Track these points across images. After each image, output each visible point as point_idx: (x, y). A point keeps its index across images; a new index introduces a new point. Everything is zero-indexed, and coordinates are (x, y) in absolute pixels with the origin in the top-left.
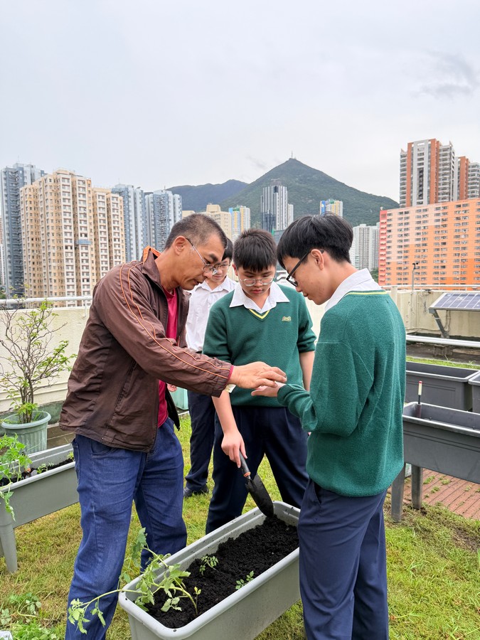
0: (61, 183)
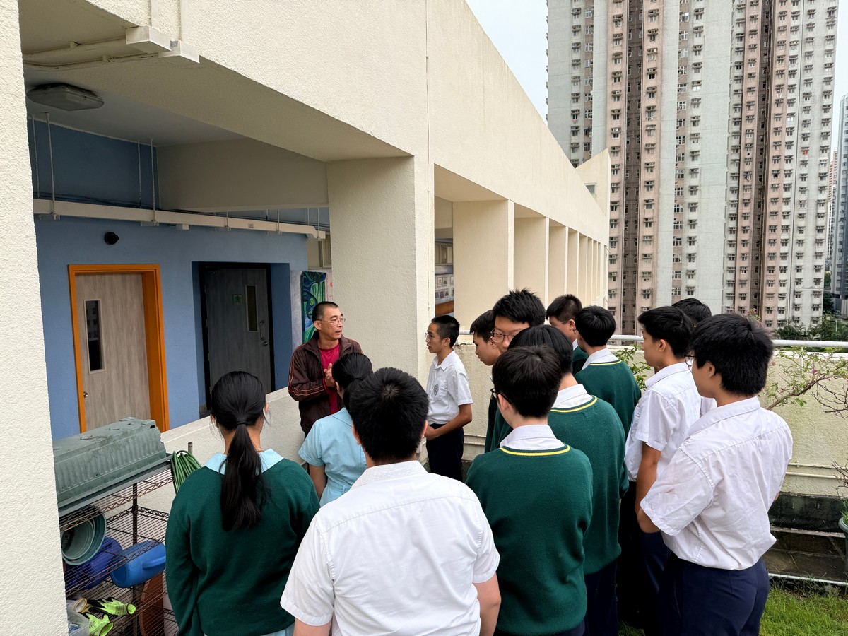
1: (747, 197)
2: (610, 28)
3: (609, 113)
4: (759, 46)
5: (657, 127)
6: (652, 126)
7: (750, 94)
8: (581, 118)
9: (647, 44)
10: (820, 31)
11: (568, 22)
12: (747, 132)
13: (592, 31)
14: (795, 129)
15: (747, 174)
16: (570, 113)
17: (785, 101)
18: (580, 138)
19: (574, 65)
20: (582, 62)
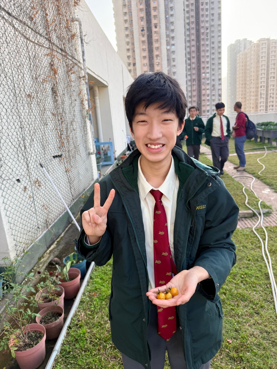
0: (261, 47)
1: (194, 89)
2: (139, 23)
3: (142, 57)
4: (195, 28)
5: (160, 63)
6: (159, 63)
7: (193, 48)
8: (131, 59)
9: (154, 29)
10: (216, 22)
11: (123, 18)
12: (193, 63)
13: (132, 23)
14: (209, 62)
15: (194, 80)
16: (126, 57)
17: (205, 51)
18: (131, 67)
19: (126, 36)
20: (129, 35)
